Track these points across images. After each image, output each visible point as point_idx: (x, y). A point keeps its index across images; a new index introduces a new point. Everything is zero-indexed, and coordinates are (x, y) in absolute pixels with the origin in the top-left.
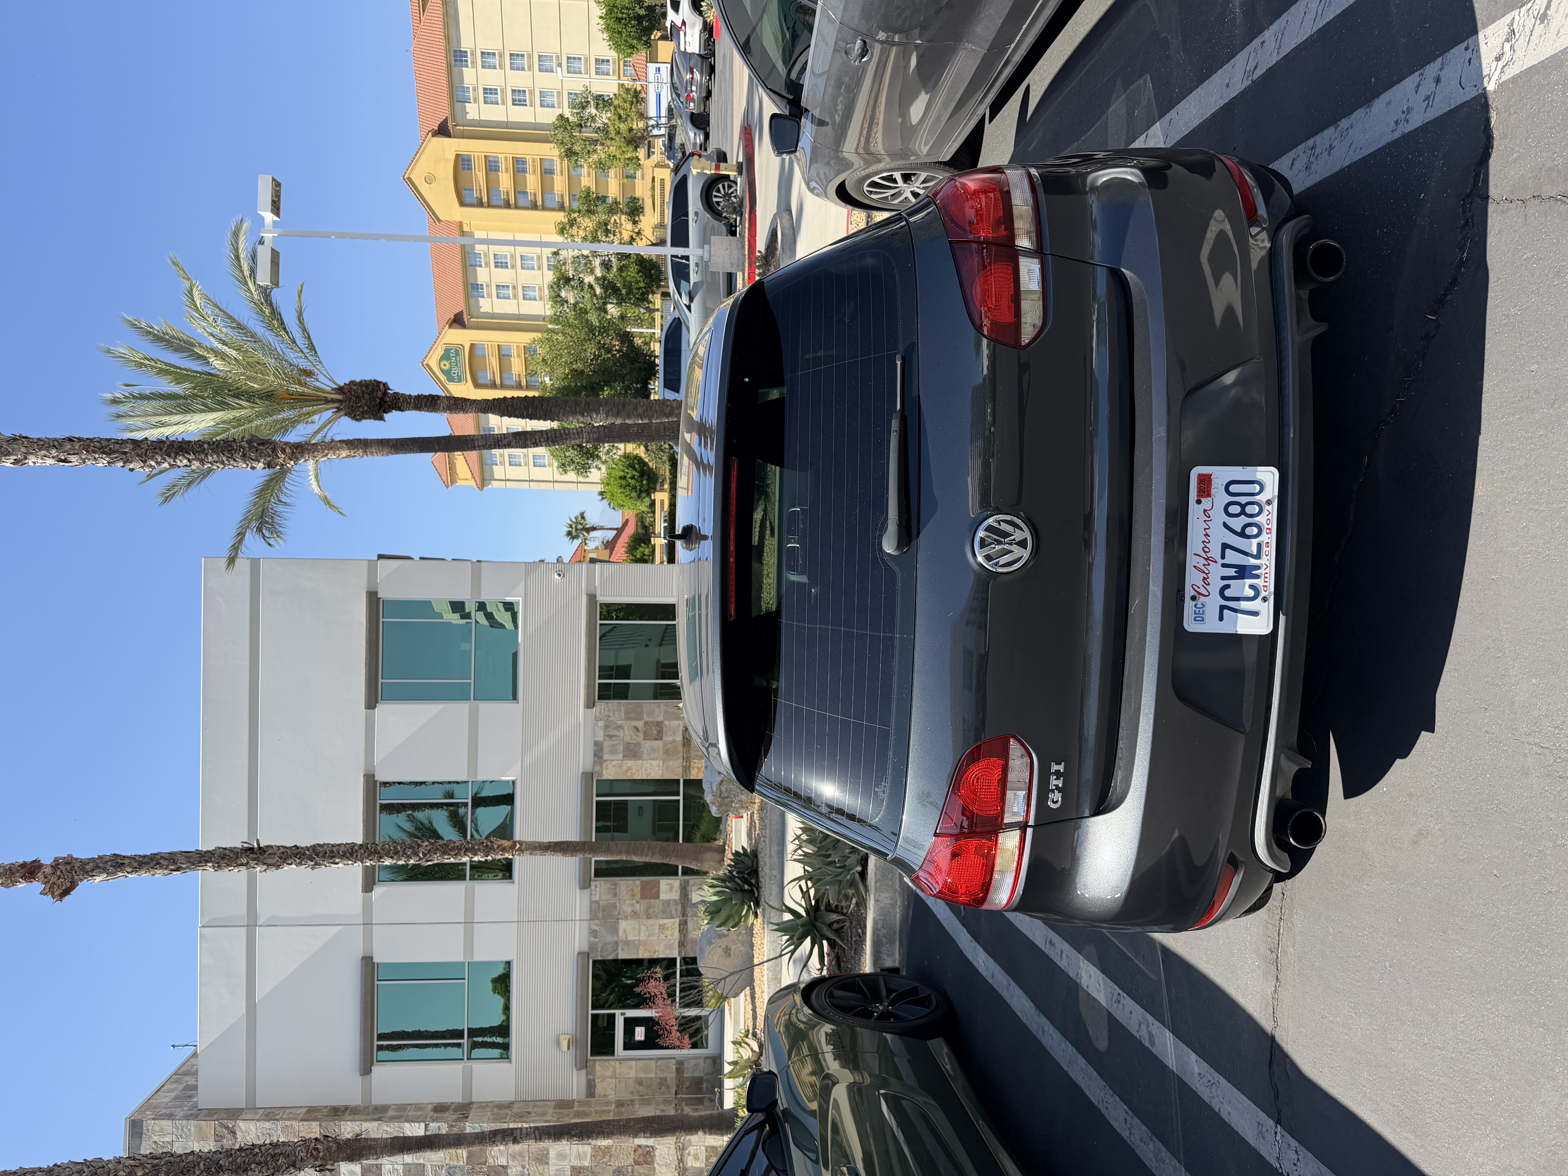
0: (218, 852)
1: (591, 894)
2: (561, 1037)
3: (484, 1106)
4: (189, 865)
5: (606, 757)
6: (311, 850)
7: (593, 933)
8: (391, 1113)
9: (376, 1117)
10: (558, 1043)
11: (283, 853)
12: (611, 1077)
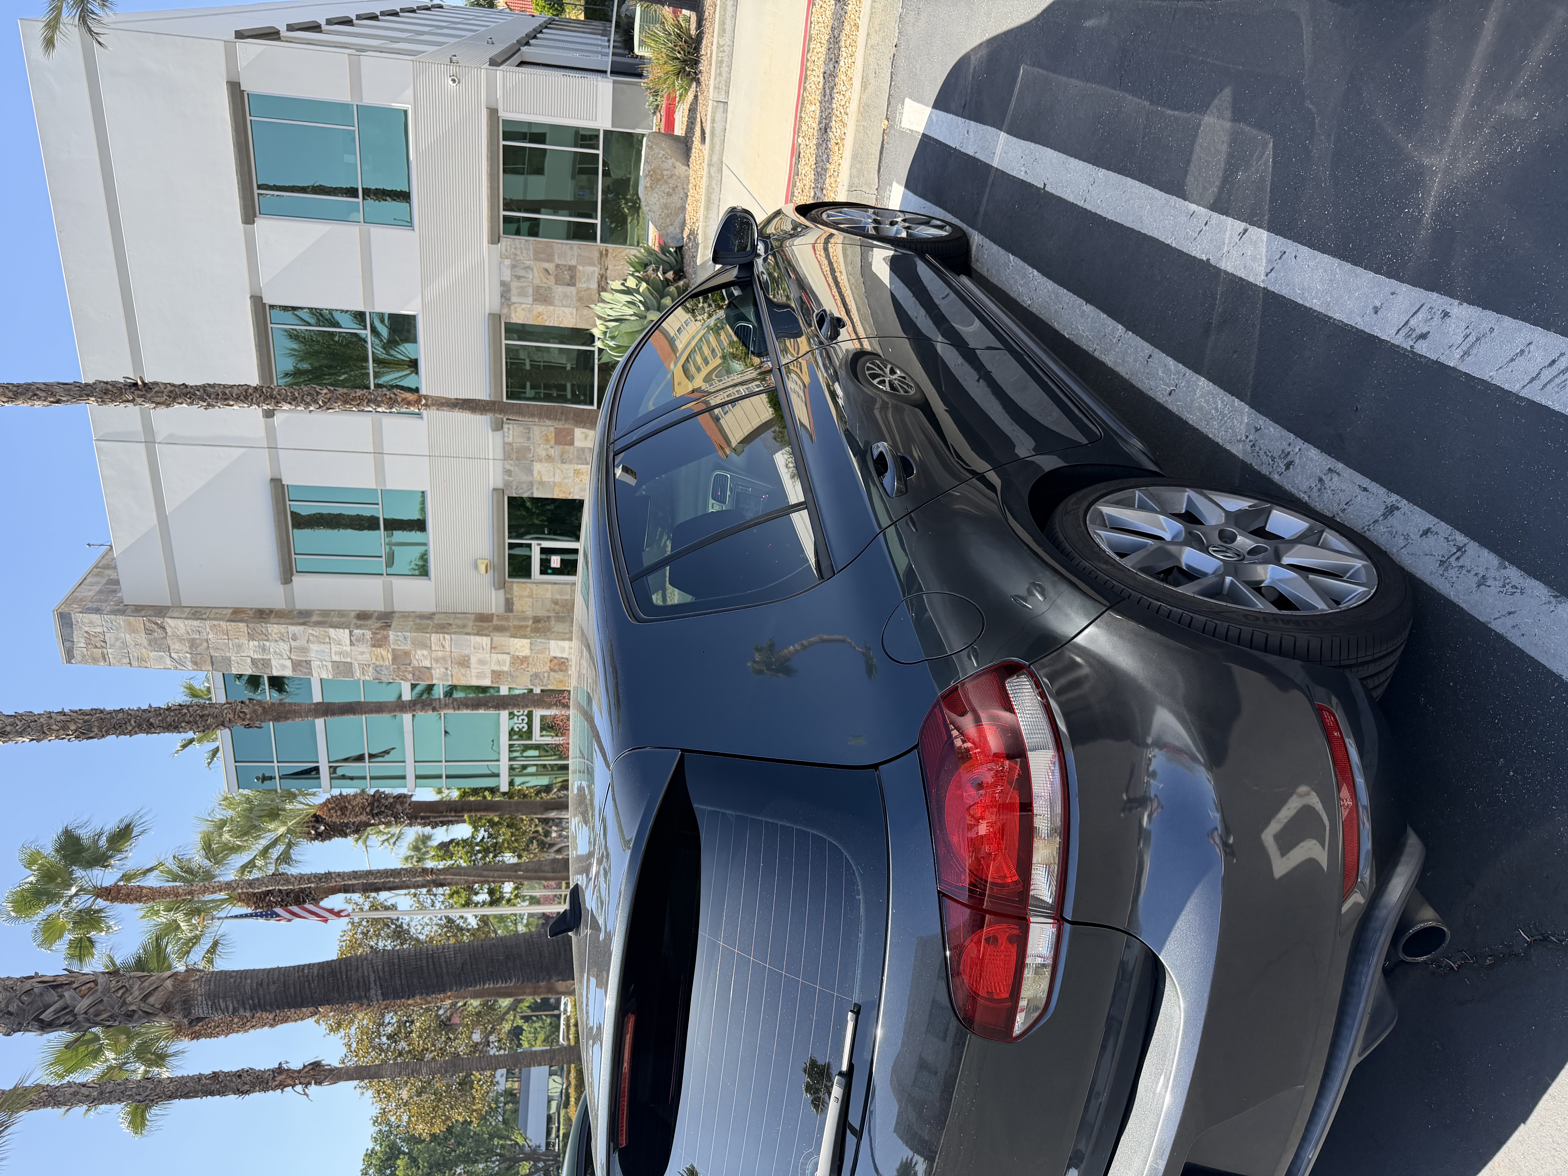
0: (99, 387)
1: (504, 436)
2: (479, 561)
3: (405, 615)
4: (69, 398)
5: (514, 299)
6: (201, 390)
7: (508, 472)
8: (315, 618)
9: (301, 621)
10: (476, 567)
11: (171, 392)
12: (529, 597)
